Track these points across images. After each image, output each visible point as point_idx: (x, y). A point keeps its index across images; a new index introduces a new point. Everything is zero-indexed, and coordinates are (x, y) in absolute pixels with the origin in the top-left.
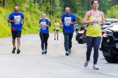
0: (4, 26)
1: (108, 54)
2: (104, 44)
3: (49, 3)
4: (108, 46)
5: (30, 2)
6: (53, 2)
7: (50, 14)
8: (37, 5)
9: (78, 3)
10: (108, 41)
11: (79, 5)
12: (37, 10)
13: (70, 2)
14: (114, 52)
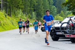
0: (10, 25)
1: (53, 37)
2: (51, 33)
3: (30, 14)
4: (53, 33)
5: (22, 14)
6: (32, 13)
7: (30, 18)
8: (25, 15)
9: (42, 13)
10: (53, 31)
11: (43, 14)
12: (25, 17)
13: (39, 13)
14: (56, 36)
